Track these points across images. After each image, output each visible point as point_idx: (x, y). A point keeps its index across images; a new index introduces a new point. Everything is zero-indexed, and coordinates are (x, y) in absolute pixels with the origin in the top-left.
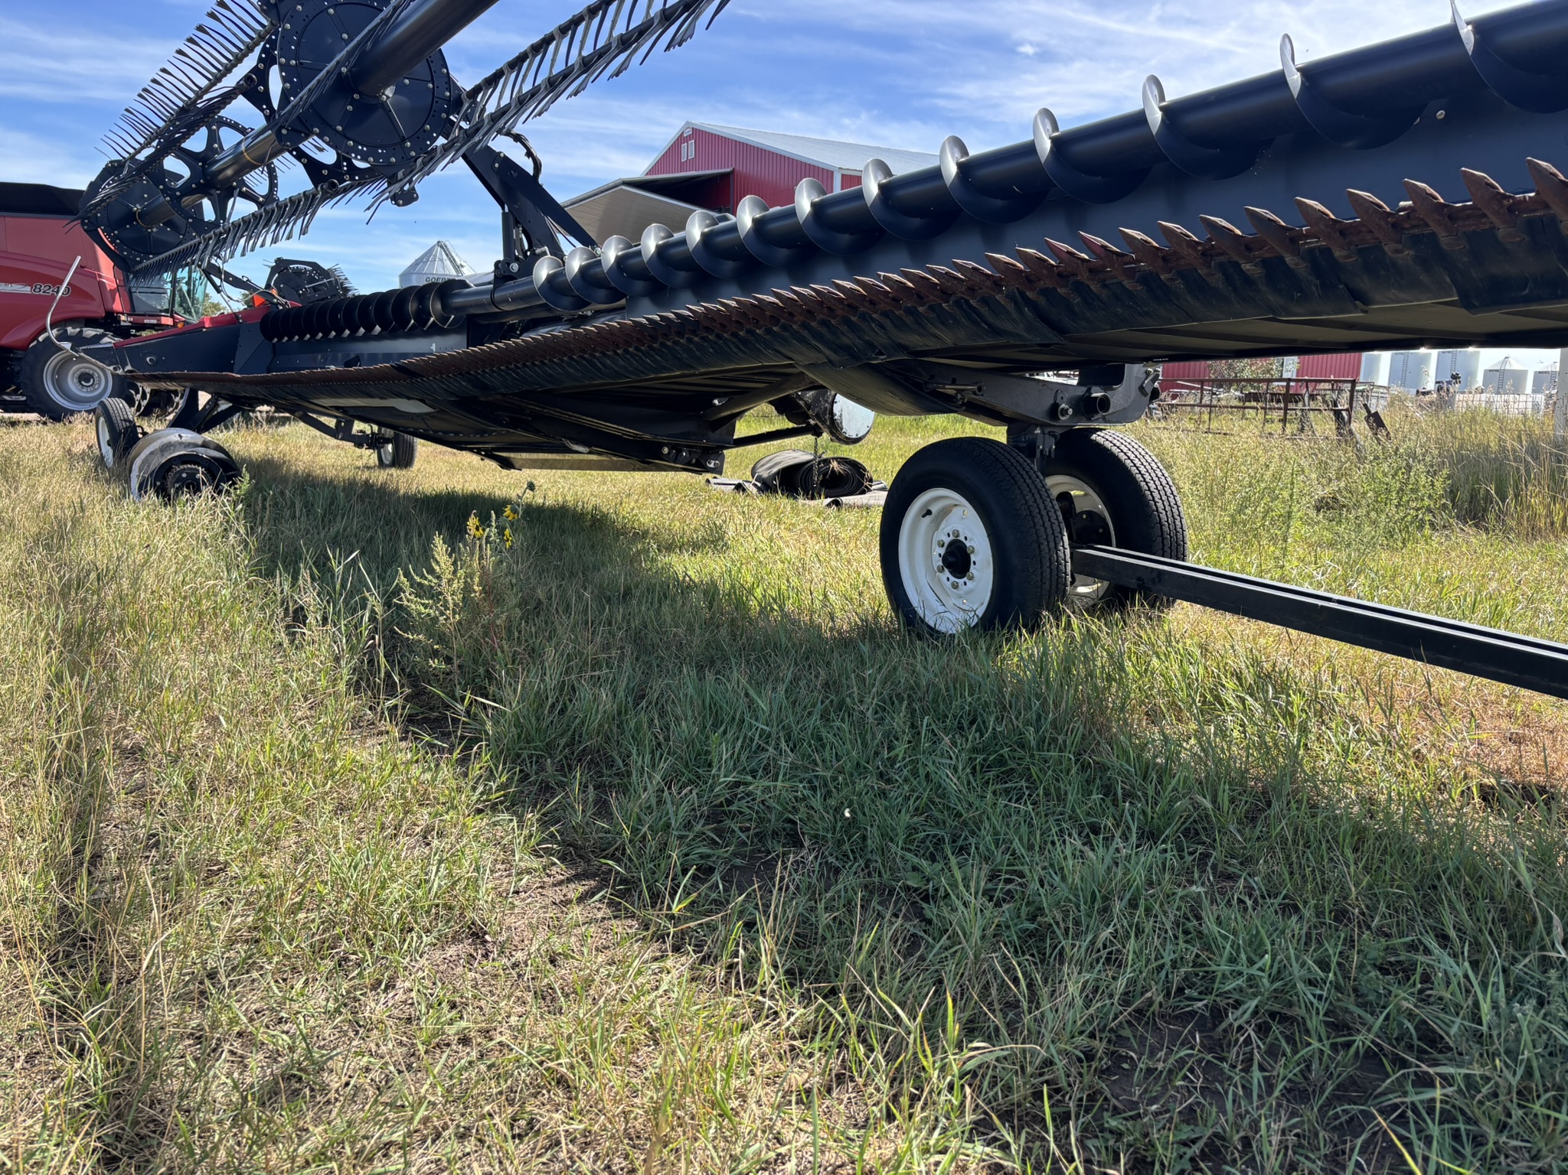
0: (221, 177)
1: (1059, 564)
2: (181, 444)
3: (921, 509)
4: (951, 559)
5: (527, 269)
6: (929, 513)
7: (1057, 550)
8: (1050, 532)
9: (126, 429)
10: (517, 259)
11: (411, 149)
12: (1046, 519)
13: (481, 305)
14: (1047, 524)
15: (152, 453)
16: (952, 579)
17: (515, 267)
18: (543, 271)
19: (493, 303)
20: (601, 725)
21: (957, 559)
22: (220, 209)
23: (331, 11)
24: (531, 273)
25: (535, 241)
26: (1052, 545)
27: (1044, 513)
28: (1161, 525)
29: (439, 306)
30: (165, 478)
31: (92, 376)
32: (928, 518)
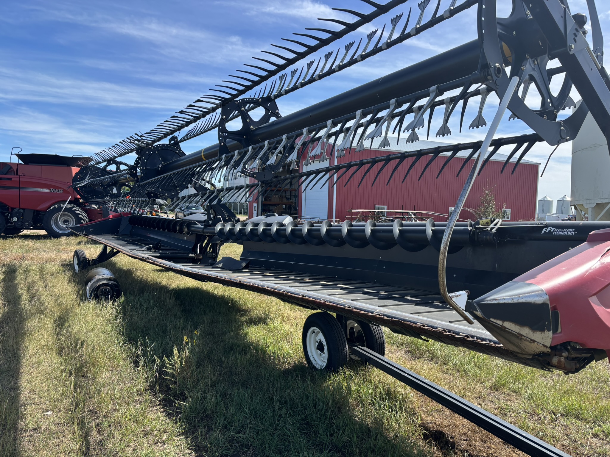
0: (120, 181)
1: (344, 353)
2: (103, 279)
3: (312, 331)
4: (319, 347)
5: (214, 224)
6: (314, 332)
7: (344, 349)
8: (342, 344)
9: (83, 260)
10: (211, 219)
11: (179, 190)
12: (341, 340)
13: (199, 232)
14: (341, 342)
15: (94, 282)
16: (320, 352)
17: (210, 222)
18: (218, 227)
19: (203, 232)
20: (211, 407)
21: (320, 347)
22: (119, 190)
23: (157, 152)
24: (215, 226)
25: (217, 214)
26: (342, 348)
27: (340, 339)
28: (376, 339)
29: (186, 230)
30: (97, 291)
31: (68, 221)
32: (314, 334)
